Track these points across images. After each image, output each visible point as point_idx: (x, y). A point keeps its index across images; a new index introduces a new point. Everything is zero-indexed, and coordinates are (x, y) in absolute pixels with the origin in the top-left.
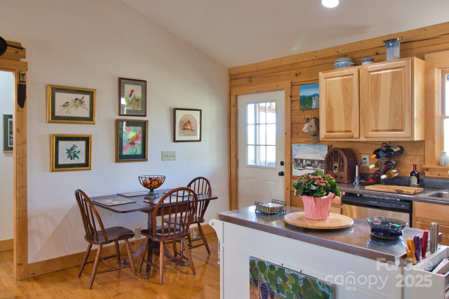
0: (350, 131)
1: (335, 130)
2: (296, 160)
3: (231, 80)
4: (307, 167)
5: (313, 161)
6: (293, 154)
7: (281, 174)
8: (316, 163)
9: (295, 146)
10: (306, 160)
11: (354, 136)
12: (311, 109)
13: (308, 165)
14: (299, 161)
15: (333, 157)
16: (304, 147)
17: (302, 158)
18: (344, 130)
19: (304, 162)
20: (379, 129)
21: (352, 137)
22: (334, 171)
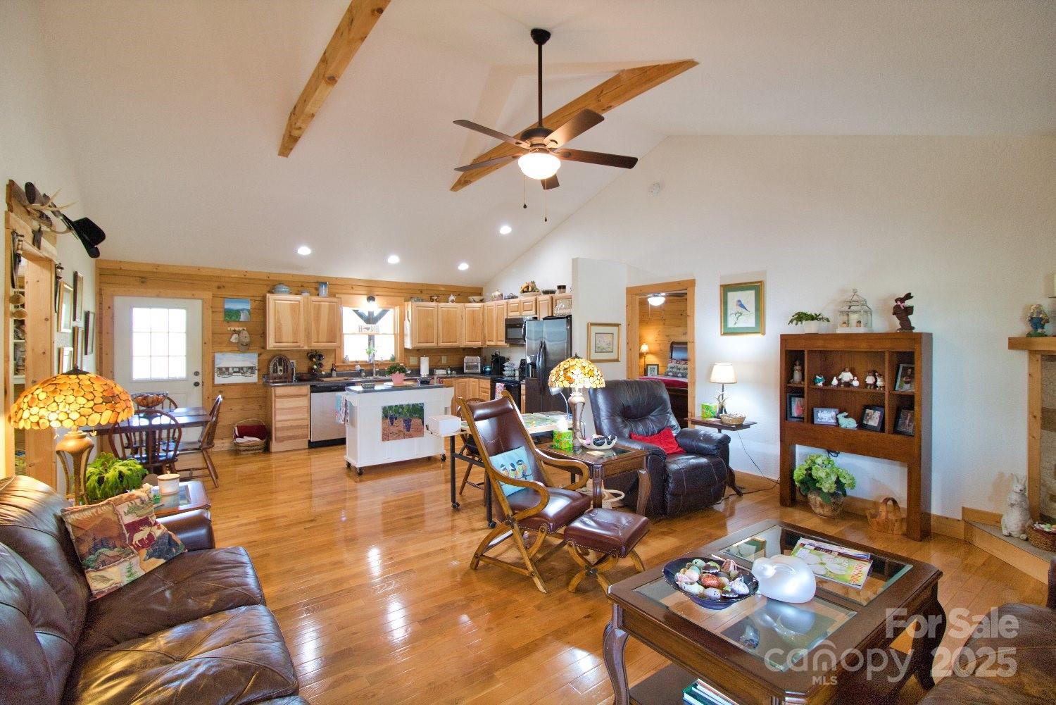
0: (297, 342)
1: (284, 341)
2: (220, 369)
3: (100, 283)
4: (234, 374)
5: (240, 369)
6: (216, 363)
7: (196, 384)
8: (245, 370)
9: (217, 355)
10: (233, 368)
11: (302, 346)
12: (238, 321)
13: (235, 372)
14: (224, 370)
15: (277, 363)
16: (229, 355)
17: (227, 366)
18: (292, 341)
19: (230, 369)
20: (322, 341)
21: (299, 346)
22: (279, 373)
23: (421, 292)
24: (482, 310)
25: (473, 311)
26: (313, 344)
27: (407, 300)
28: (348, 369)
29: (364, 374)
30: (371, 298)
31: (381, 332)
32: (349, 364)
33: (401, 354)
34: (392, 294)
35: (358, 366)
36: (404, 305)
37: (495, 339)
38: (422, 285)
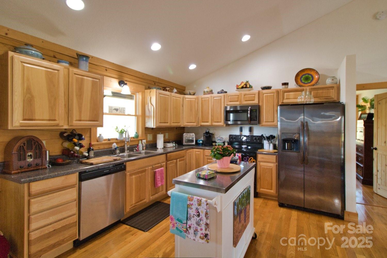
0: (55, 120)
1: (37, 118)
11: (59, 124)
15: (34, 145)
18: (48, 118)
20: (82, 119)
21: (57, 125)
22: (30, 160)
23: (155, 84)
24: (197, 100)
25: (191, 101)
26: (74, 122)
27: (146, 89)
28: (102, 147)
29: (118, 151)
30: (121, 83)
31: (126, 114)
32: (104, 142)
33: (142, 132)
34: (137, 82)
35: (115, 144)
36: (144, 92)
37: (210, 121)
38: (156, 78)
